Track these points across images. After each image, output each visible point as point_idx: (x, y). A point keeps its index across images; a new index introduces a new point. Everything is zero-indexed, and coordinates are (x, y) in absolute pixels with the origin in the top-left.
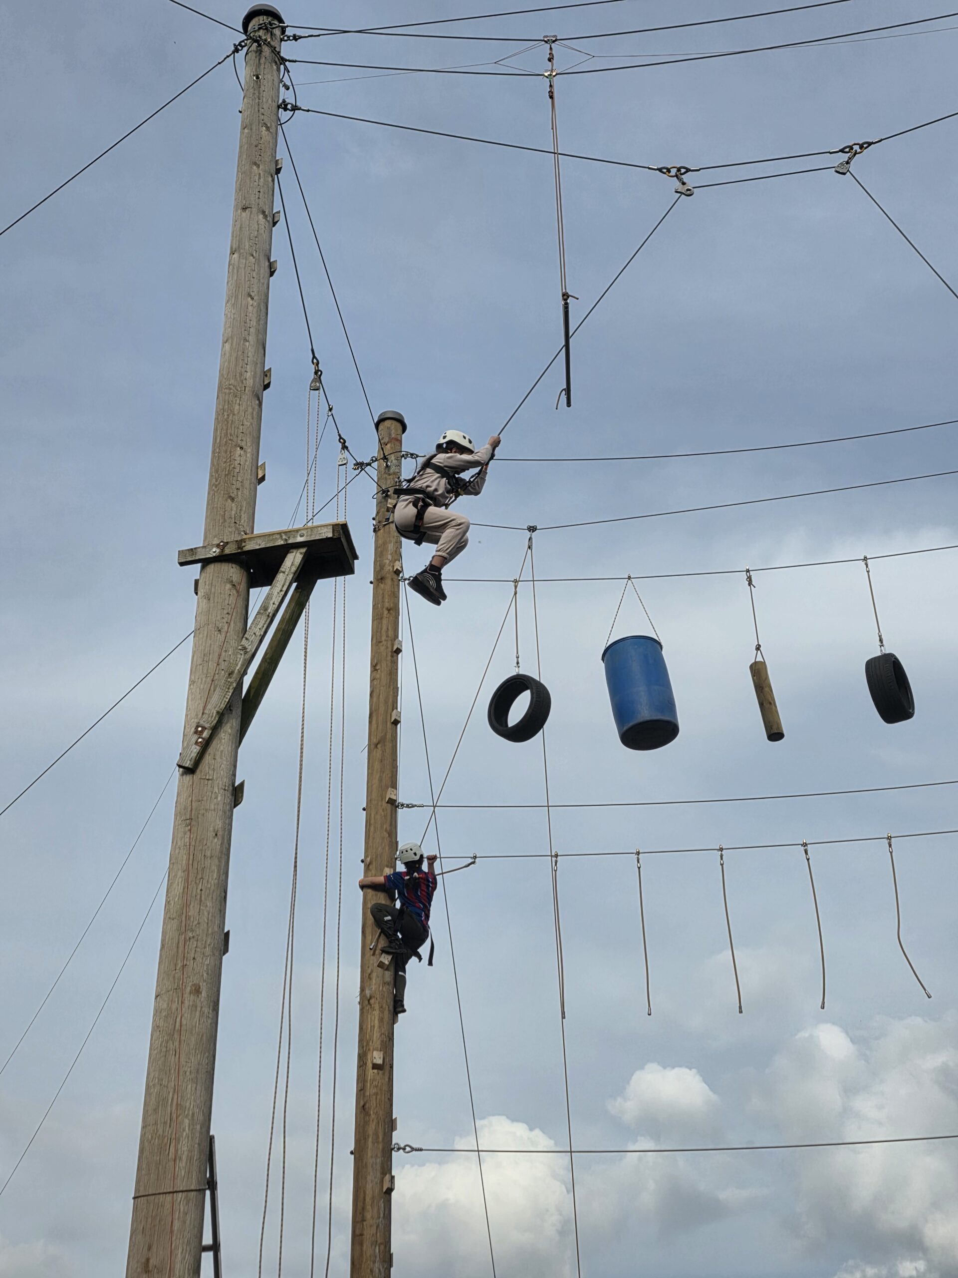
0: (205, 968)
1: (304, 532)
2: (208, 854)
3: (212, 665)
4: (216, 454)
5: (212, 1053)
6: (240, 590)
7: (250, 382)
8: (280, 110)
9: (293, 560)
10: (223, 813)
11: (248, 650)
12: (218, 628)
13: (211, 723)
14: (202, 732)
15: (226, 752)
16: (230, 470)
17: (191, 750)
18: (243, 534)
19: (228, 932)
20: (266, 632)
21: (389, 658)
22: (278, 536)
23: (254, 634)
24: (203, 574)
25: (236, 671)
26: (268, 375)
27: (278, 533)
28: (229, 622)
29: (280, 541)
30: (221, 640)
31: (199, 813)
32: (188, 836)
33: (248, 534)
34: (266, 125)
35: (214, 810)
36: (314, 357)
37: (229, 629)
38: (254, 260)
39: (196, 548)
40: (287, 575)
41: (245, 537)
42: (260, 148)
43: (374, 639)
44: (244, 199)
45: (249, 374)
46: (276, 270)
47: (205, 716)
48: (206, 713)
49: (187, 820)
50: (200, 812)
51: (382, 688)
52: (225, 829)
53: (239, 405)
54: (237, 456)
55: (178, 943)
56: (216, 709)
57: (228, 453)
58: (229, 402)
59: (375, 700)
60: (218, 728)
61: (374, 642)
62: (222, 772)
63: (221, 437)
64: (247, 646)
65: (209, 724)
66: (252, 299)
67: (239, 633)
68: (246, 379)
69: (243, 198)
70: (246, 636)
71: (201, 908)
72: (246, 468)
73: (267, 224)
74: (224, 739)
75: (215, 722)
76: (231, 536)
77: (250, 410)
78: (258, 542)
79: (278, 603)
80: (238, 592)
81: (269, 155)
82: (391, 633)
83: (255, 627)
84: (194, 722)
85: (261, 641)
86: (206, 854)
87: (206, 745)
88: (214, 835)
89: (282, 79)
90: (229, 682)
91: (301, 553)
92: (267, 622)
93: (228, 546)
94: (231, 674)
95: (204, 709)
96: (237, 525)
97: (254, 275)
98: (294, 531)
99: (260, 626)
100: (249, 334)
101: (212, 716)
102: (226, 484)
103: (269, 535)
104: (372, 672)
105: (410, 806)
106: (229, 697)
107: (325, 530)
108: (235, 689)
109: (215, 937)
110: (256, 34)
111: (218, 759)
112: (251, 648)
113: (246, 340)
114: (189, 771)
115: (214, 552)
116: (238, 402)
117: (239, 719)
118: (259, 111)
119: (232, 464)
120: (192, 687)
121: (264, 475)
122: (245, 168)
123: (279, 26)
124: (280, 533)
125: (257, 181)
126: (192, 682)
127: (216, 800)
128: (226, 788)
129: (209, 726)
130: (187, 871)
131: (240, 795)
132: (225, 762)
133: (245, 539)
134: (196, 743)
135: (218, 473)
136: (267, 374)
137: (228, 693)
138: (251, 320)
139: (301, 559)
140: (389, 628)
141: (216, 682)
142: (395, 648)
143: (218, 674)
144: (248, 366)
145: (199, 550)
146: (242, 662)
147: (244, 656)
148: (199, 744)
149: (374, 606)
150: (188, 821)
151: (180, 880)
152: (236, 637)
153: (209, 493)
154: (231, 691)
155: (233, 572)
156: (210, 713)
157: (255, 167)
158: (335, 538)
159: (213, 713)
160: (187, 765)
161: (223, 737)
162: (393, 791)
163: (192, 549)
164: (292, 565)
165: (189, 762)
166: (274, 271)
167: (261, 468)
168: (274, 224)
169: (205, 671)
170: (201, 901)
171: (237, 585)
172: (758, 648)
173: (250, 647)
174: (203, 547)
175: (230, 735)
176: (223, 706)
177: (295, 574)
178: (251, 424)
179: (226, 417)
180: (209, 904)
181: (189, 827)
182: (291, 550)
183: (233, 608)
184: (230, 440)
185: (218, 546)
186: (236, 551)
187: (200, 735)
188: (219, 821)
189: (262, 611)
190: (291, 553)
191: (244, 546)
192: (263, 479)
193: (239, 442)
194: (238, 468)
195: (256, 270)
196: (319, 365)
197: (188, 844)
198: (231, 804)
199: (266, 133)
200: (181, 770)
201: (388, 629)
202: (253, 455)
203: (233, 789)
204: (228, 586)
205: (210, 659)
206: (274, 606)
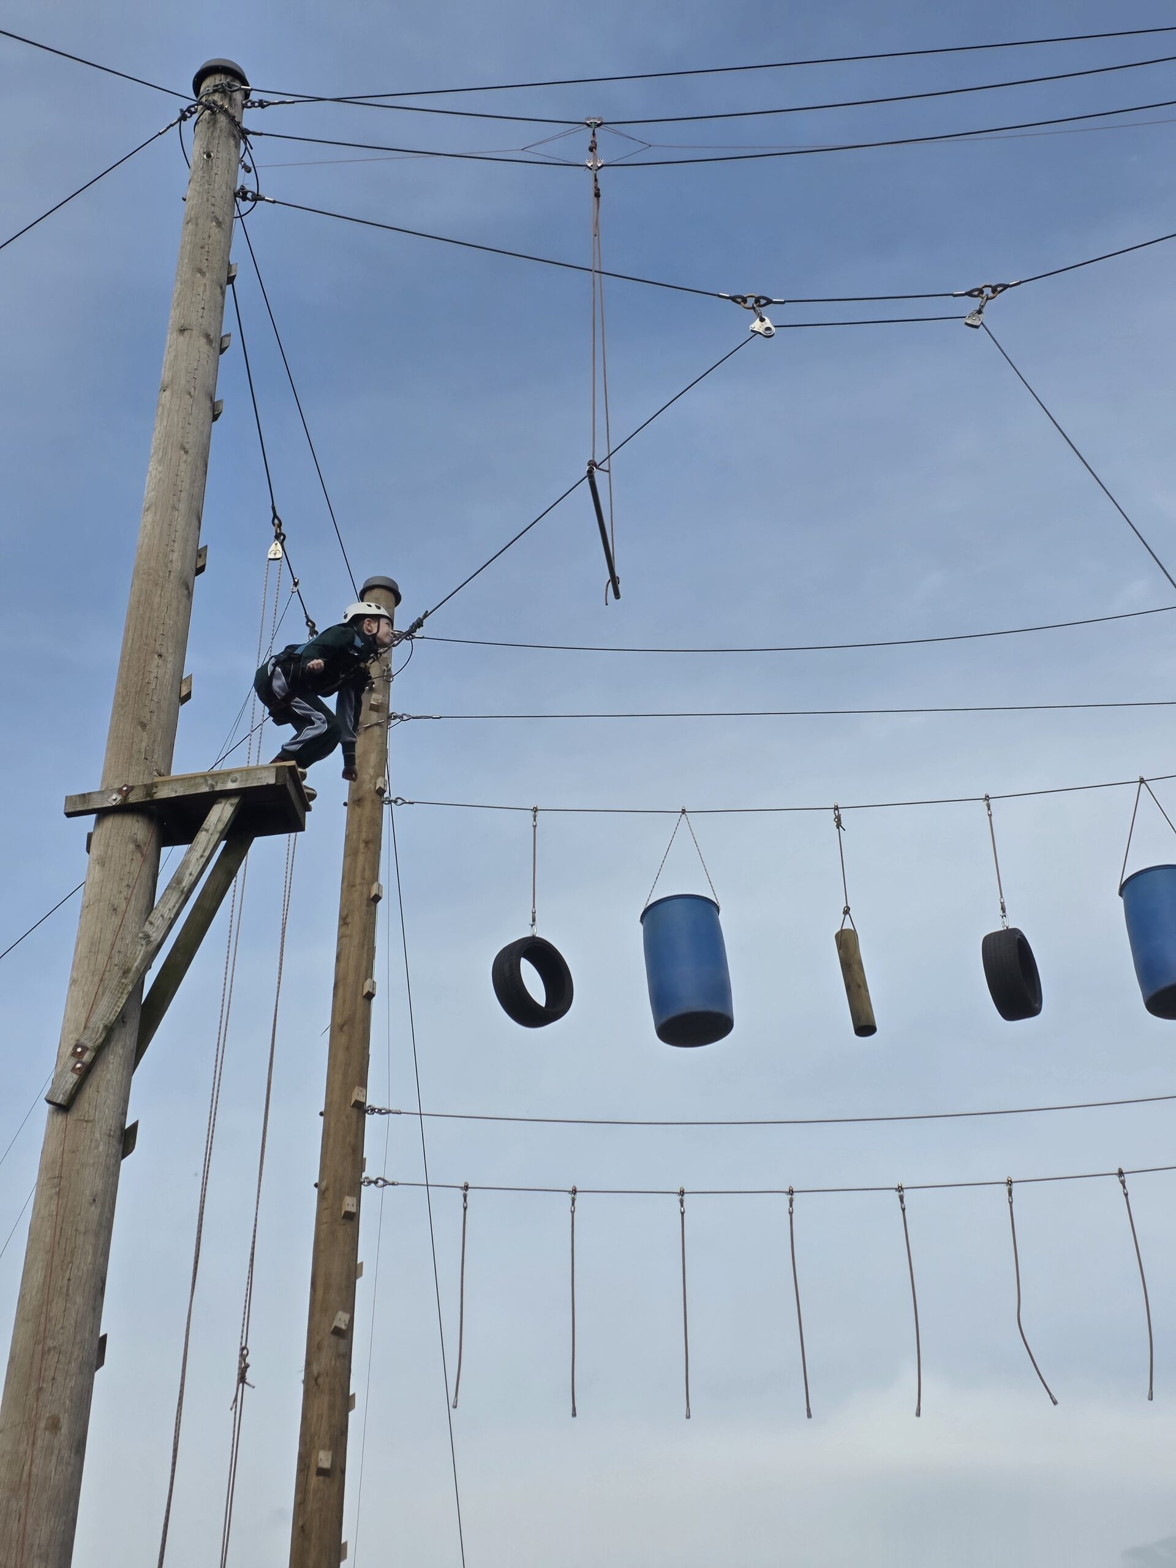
0: (68, 1392)
1: (238, 776)
2: (82, 1228)
3: (102, 959)
4: (125, 663)
5: (71, 1515)
6: (147, 853)
7: (176, 566)
8: (238, 199)
9: (220, 814)
10: (106, 1170)
11: (152, 939)
12: (113, 905)
13: (95, 1042)
14: (82, 1054)
15: (115, 1083)
16: (143, 685)
17: (66, 1079)
18: (156, 774)
19: (105, 1336)
20: (177, 914)
21: (364, 908)
22: (202, 781)
23: (162, 916)
24: (99, 831)
25: (134, 969)
26: (203, 556)
27: (202, 776)
28: (129, 897)
29: (204, 787)
30: (116, 922)
31: (72, 1170)
32: (56, 1202)
33: (164, 776)
34: (217, 219)
35: (93, 1165)
36: (275, 516)
37: (128, 908)
38: (192, 400)
39: (89, 794)
40: (211, 834)
41: (157, 779)
42: (207, 250)
43: (346, 880)
44: (183, 317)
45: (175, 555)
46: (221, 413)
47: (88, 1032)
48: (89, 1028)
49: (55, 1178)
50: (74, 1168)
51: (352, 949)
52: (107, 1191)
53: (161, 597)
54: (153, 666)
55: (33, 1354)
56: (103, 1022)
57: (142, 662)
58: (147, 591)
59: (342, 964)
60: (105, 1048)
61: (346, 884)
62: (107, 1109)
63: (133, 639)
64: (150, 933)
65: (92, 1042)
66: (186, 452)
67: (141, 913)
68: (172, 561)
69: (181, 317)
70: (150, 918)
71: (68, 1305)
72: (164, 683)
73: (212, 351)
74: (113, 1063)
75: (101, 1040)
76: (137, 777)
77: (175, 603)
78: (175, 788)
79: (197, 874)
80: (142, 855)
81: (219, 260)
82: (367, 874)
83: (162, 906)
84: (71, 1038)
85: (170, 927)
86: (78, 1228)
87: (86, 1073)
88: (92, 1200)
89: (242, 158)
90: (123, 983)
91: (232, 805)
92: (180, 901)
93: (133, 792)
94: (126, 972)
95: (88, 1019)
96: (148, 762)
97: (191, 420)
98: (223, 774)
99: (171, 904)
100: (179, 501)
101: (97, 1032)
102: (136, 705)
103: (191, 778)
104: (340, 927)
105: (383, 1111)
106: (121, 1005)
107: (265, 774)
108: (131, 994)
109: (84, 1348)
110: (210, 98)
111: (103, 1093)
112: (156, 936)
113: (174, 508)
114: (63, 1108)
115: (115, 800)
116: (159, 592)
117: (136, 1034)
118: (208, 200)
119: (147, 677)
120: (73, 987)
121: (190, 692)
122: (187, 275)
123: (240, 89)
124: (204, 777)
125: (201, 294)
126: (74, 982)
127: (96, 1151)
128: (112, 1133)
129: (92, 1045)
130: (52, 1252)
131: (131, 1141)
132: (111, 1097)
133: (155, 783)
134: (74, 1069)
135: (125, 689)
136: (201, 553)
137: (121, 1000)
138: (183, 481)
139: (231, 813)
140: (366, 868)
141: (106, 982)
142: (373, 895)
143: (109, 971)
144: (176, 545)
145: (94, 796)
146: (142, 956)
147: (146, 947)
148: (78, 1072)
149: (347, 837)
150: (56, 1180)
151: (41, 1264)
152: (137, 919)
153: (112, 717)
154: (125, 997)
155: (137, 828)
156: (95, 1026)
157: (199, 275)
158: (280, 786)
159: (98, 1028)
160: (58, 1101)
161: (112, 1061)
162: (361, 1091)
163: (84, 795)
164: (219, 820)
165: (61, 1096)
166: (219, 414)
167: (186, 682)
168: (222, 351)
169: (92, 967)
170: (68, 1295)
171: (142, 846)
172: (847, 911)
173: (155, 934)
174: (99, 792)
175: (121, 1057)
176: (113, 1017)
177: (221, 833)
178: (175, 623)
179: (141, 612)
180: (79, 1300)
181: (58, 1189)
182: (219, 800)
183: (136, 878)
184: (146, 644)
185: (120, 791)
186: (144, 800)
187: (80, 1058)
188: (99, 1181)
189: (174, 885)
190: (217, 804)
191: (155, 793)
192: (188, 696)
193: (158, 648)
194: (154, 685)
195: (193, 415)
196: (282, 527)
197: (55, 1213)
198: (117, 1156)
199: (217, 230)
200: (52, 1106)
201: (364, 869)
202: (174, 664)
203: (122, 1134)
204: (131, 846)
205: (100, 947)
206: (191, 877)
